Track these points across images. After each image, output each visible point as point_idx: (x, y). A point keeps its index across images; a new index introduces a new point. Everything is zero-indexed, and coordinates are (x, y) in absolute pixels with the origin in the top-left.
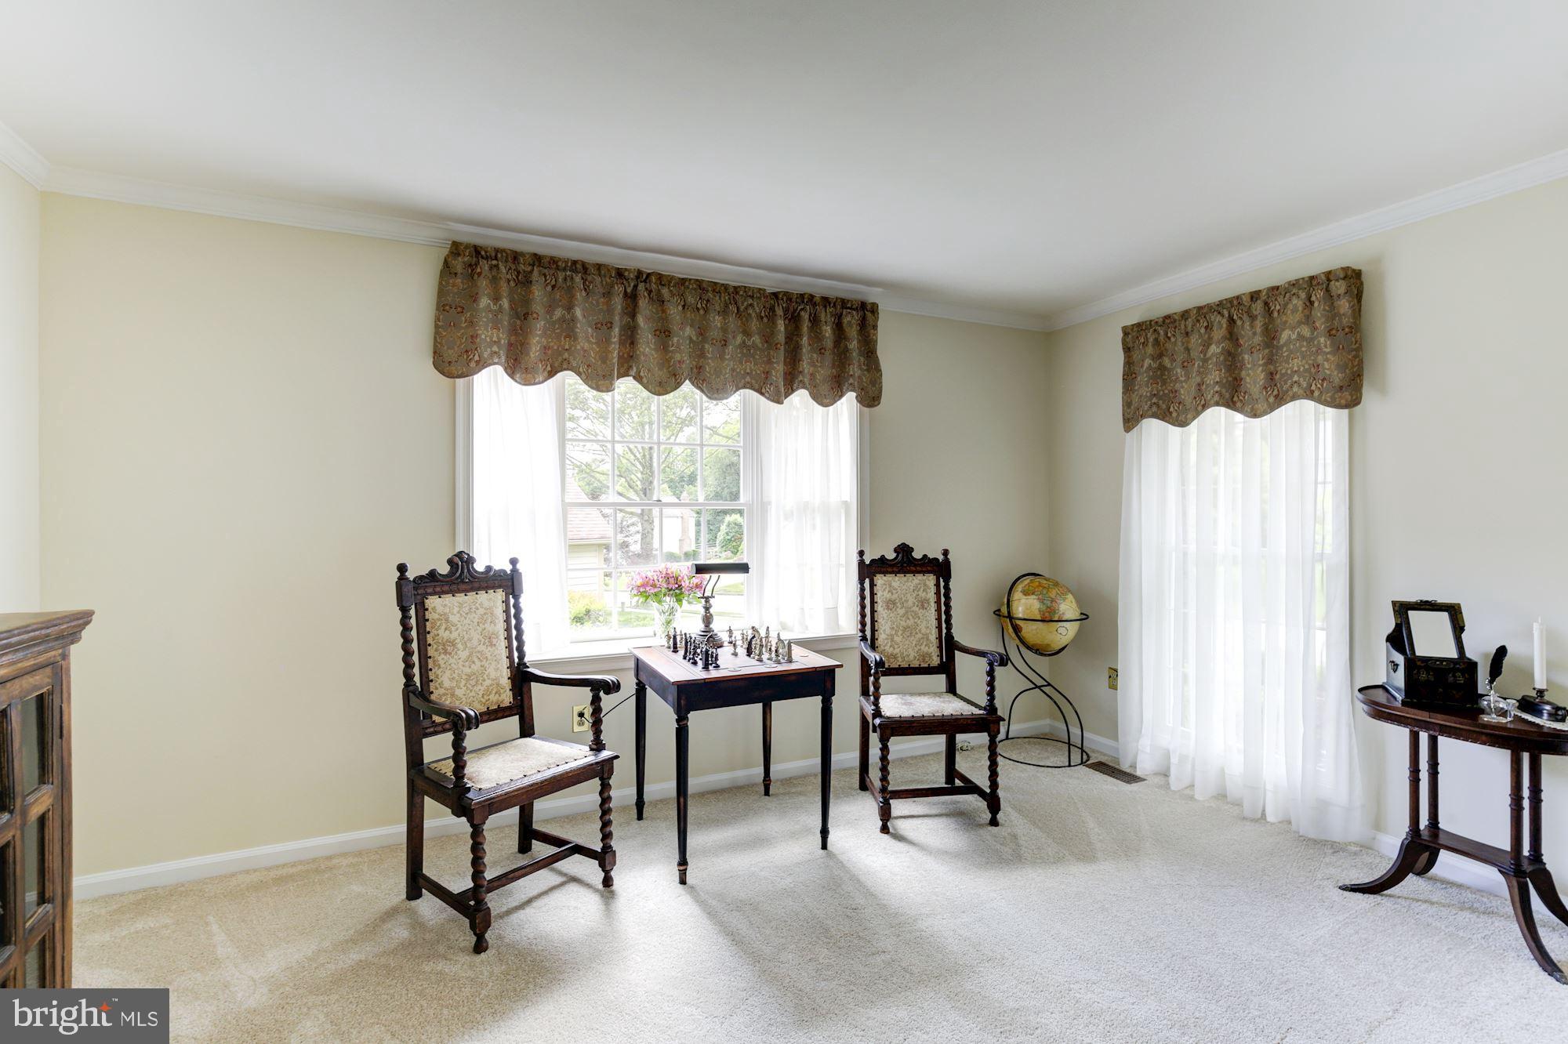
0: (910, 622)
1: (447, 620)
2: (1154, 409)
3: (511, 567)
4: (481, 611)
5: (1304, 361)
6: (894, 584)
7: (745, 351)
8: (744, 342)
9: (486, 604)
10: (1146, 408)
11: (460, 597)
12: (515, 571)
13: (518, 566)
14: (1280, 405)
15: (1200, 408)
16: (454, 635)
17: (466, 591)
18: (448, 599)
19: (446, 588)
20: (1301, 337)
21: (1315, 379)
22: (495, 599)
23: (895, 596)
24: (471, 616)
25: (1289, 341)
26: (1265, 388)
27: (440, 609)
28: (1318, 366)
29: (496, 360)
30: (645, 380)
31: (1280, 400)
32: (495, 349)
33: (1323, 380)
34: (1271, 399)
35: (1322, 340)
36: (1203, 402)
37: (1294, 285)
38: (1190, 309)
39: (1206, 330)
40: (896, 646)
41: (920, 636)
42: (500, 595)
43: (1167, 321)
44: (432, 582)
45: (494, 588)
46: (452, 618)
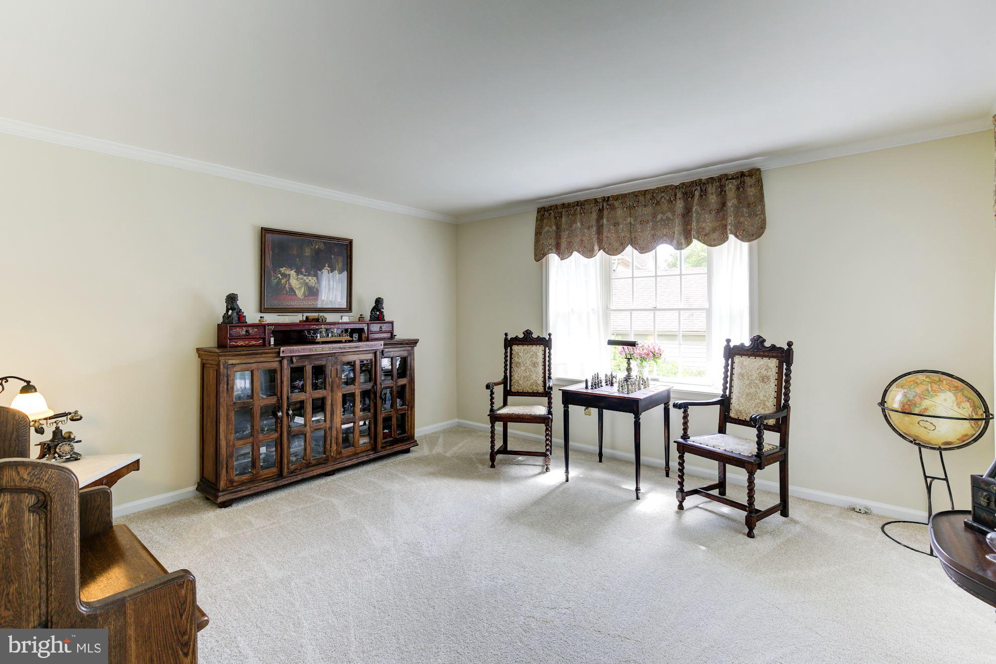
0: (753, 390)
1: (518, 355)
3: (548, 337)
4: (532, 353)
6: (745, 363)
7: (663, 223)
8: (662, 218)
9: (534, 350)
11: (525, 347)
12: (550, 339)
13: (552, 337)
16: (521, 360)
17: (528, 345)
18: (521, 347)
19: (520, 343)
22: (540, 349)
23: (744, 371)
24: (527, 354)
27: (516, 350)
29: (550, 252)
30: (607, 250)
32: (550, 247)
40: (741, 405)
41: (758, 401)
42: (541, 348)
44: (516, 341)
45: (540, 344)
46: (520, 354)
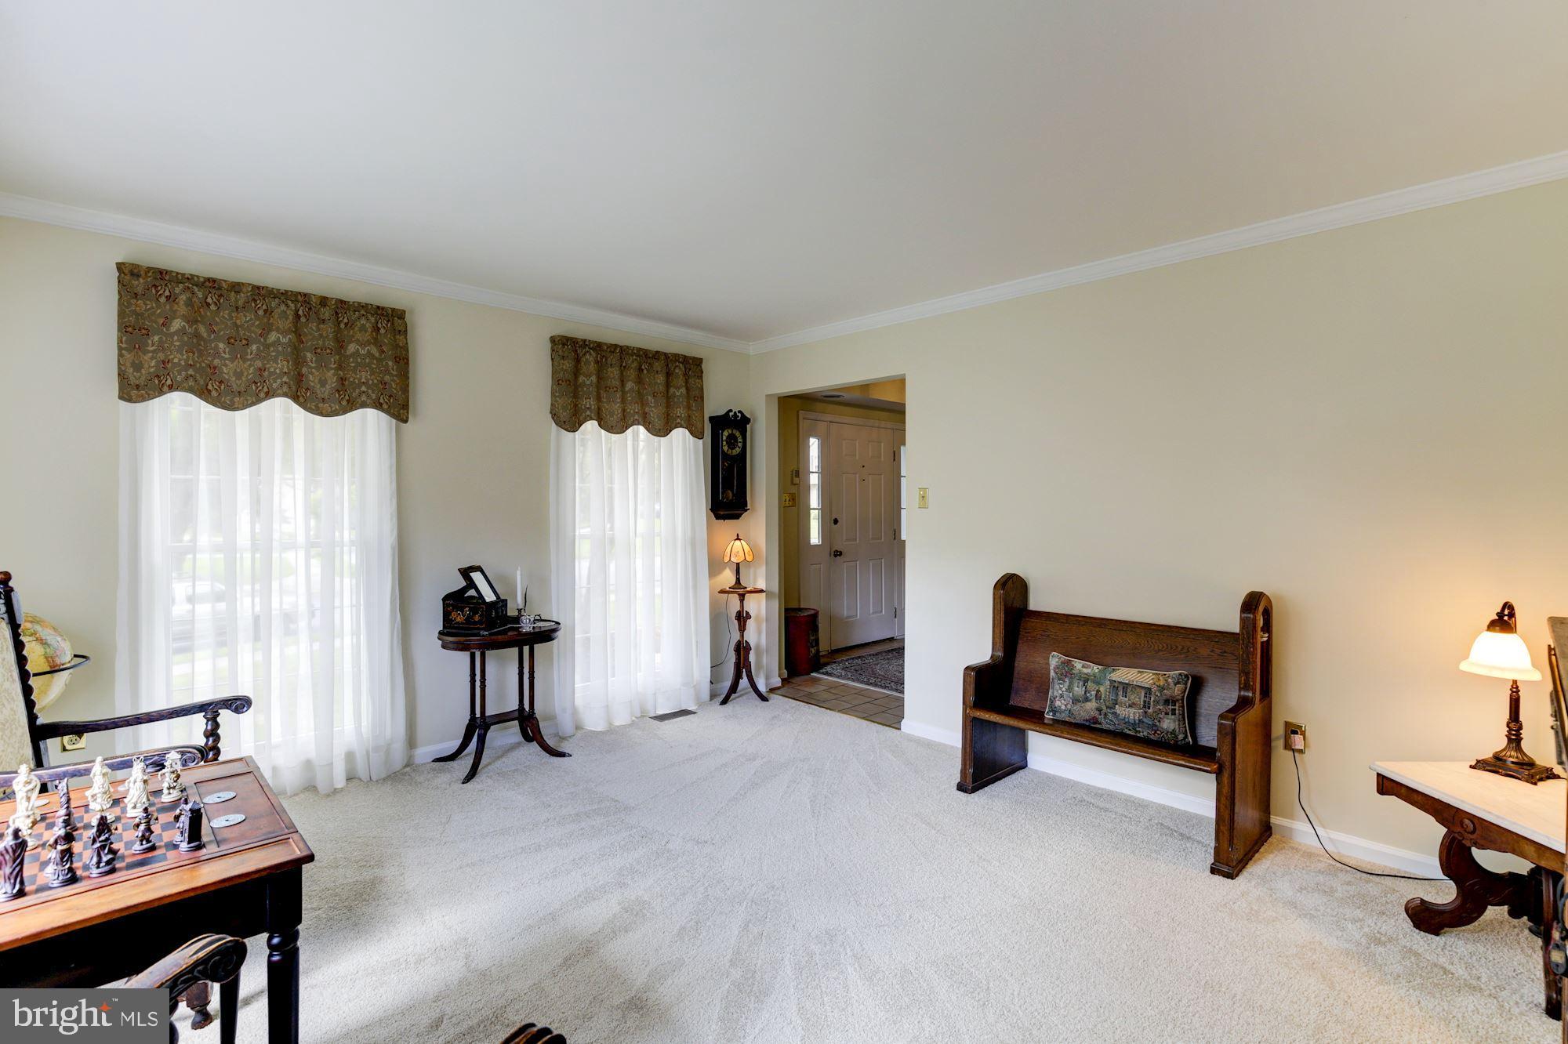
2: (191, 383)
5: (373, 377)
10: (179, 378)
14: (351, 410)
15: (262, 395)
20: (370, 354)
21: (382, 394)
25: (356, 354)
26: (338, 391)
28: (385, 383)
31: (351, 406)
33: (390, 396)
34: (344, 403)
35: (390, 363)
36: (265, 389)
37: (363, 307)
38: (243, 284)
39: (265, 313)
43: (207, 283)
